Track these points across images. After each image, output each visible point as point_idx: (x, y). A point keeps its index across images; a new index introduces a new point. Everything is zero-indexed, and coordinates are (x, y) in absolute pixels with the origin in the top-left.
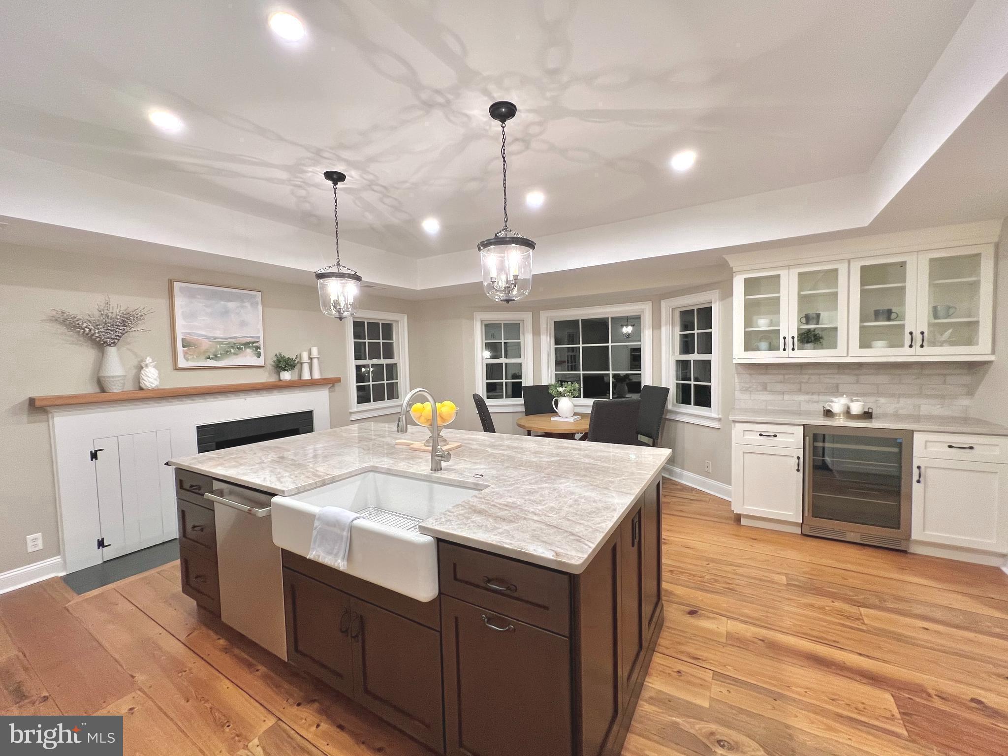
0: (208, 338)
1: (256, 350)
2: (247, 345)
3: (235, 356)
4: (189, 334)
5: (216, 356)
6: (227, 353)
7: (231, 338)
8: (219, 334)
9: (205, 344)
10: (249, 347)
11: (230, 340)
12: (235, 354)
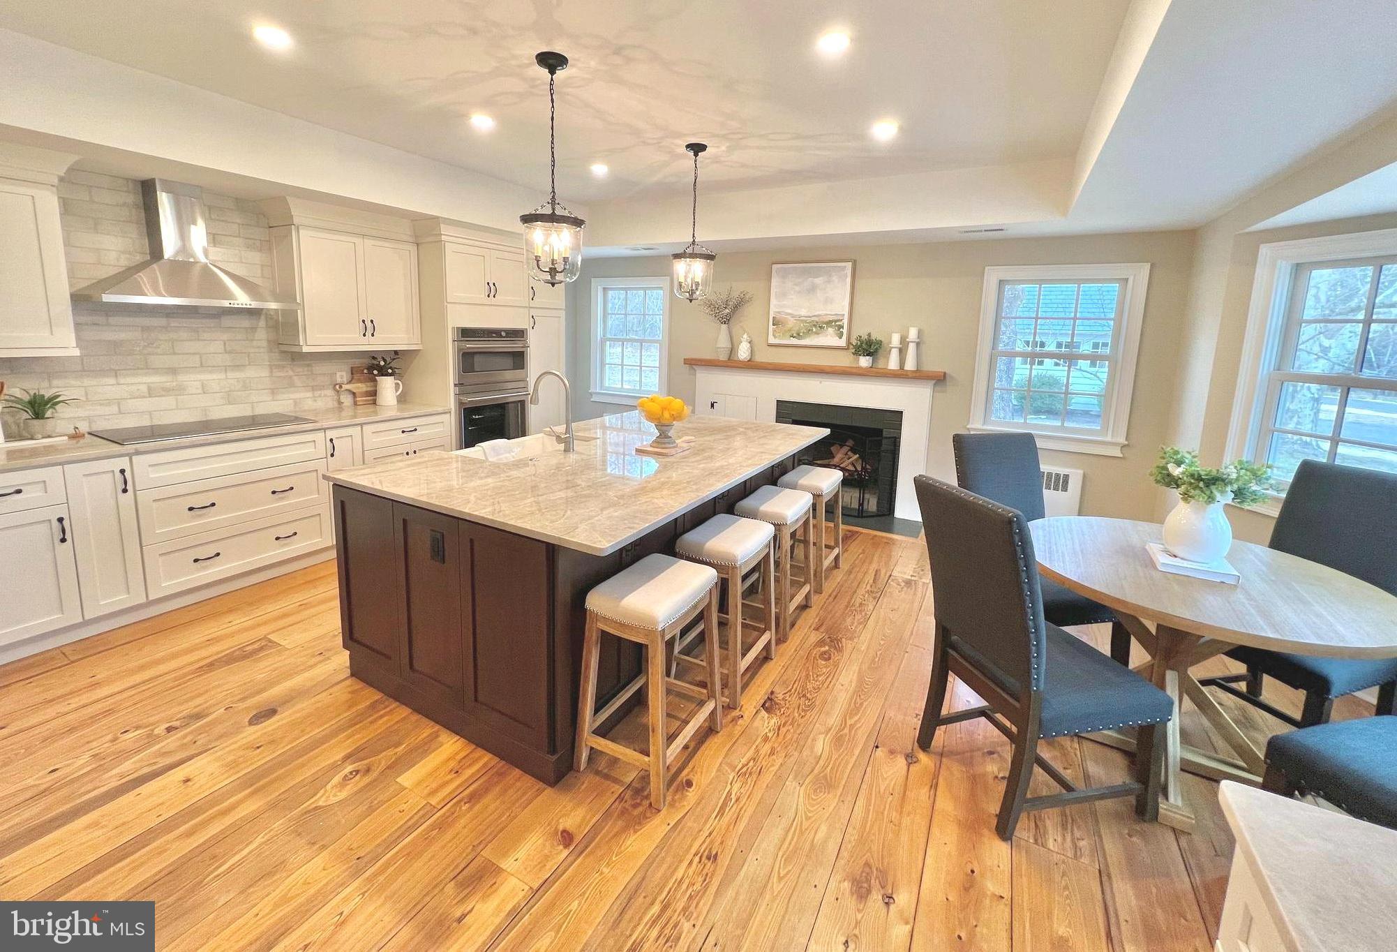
0: (793, 316)
1: (839, 330)
2: (829, 323)
3: (816, 336)
4: (779, 312)
5: (798, 334)
6: (809, 332)
7: (815, 316)
8: (803, 312)
9: (791, 323)
10: (831, 327)
11: (813, 319)
12: (817, 333)
